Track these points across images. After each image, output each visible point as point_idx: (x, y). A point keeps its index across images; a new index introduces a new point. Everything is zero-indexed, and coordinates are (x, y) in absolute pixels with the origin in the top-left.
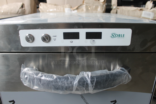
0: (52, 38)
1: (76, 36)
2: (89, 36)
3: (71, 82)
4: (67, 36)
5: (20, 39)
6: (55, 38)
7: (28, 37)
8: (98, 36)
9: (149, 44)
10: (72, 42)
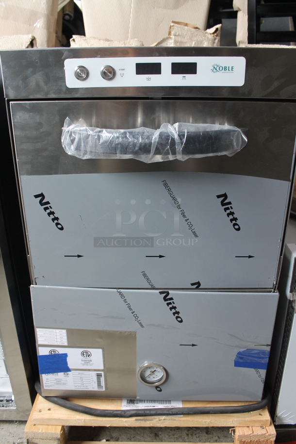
0: (118, 73)
1: (155, 69)
2: (177, 69)
3: (149, 136)
4: (142, 69)
5: (65, 75)
6: (122, 72)
7: (78, 71)
8: (191, 69)
9: (276, 84)
10: (149, 79)
